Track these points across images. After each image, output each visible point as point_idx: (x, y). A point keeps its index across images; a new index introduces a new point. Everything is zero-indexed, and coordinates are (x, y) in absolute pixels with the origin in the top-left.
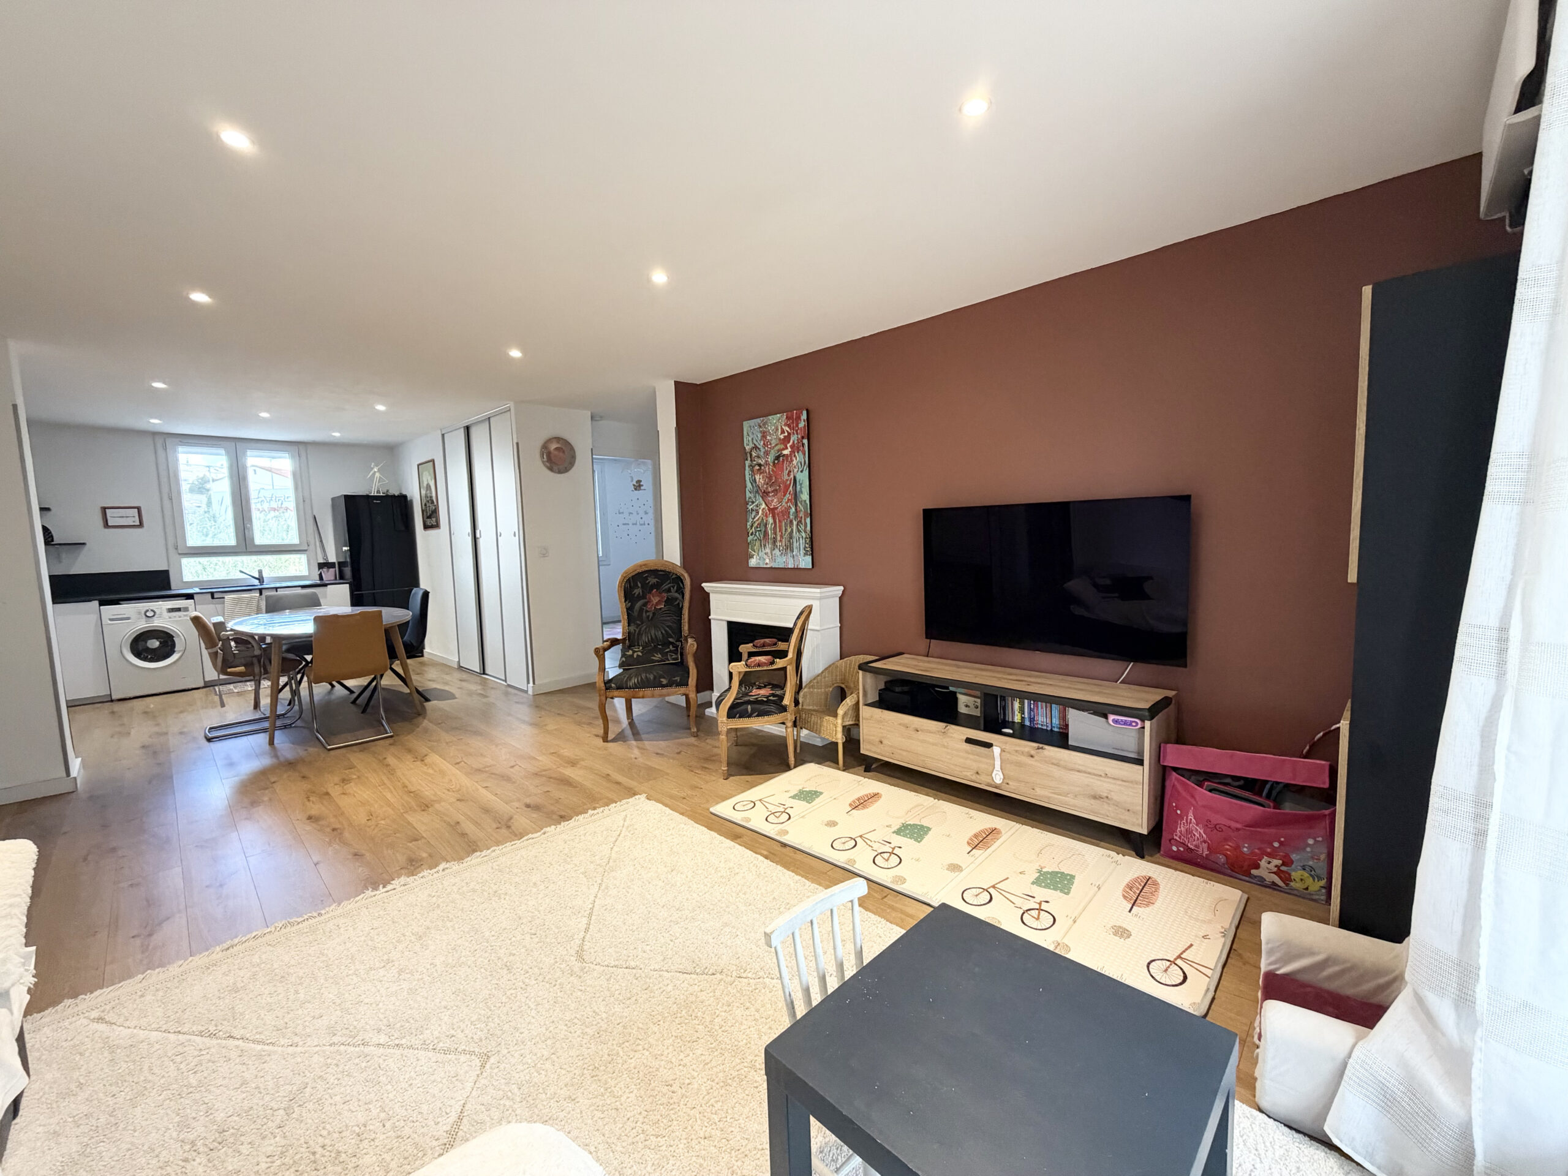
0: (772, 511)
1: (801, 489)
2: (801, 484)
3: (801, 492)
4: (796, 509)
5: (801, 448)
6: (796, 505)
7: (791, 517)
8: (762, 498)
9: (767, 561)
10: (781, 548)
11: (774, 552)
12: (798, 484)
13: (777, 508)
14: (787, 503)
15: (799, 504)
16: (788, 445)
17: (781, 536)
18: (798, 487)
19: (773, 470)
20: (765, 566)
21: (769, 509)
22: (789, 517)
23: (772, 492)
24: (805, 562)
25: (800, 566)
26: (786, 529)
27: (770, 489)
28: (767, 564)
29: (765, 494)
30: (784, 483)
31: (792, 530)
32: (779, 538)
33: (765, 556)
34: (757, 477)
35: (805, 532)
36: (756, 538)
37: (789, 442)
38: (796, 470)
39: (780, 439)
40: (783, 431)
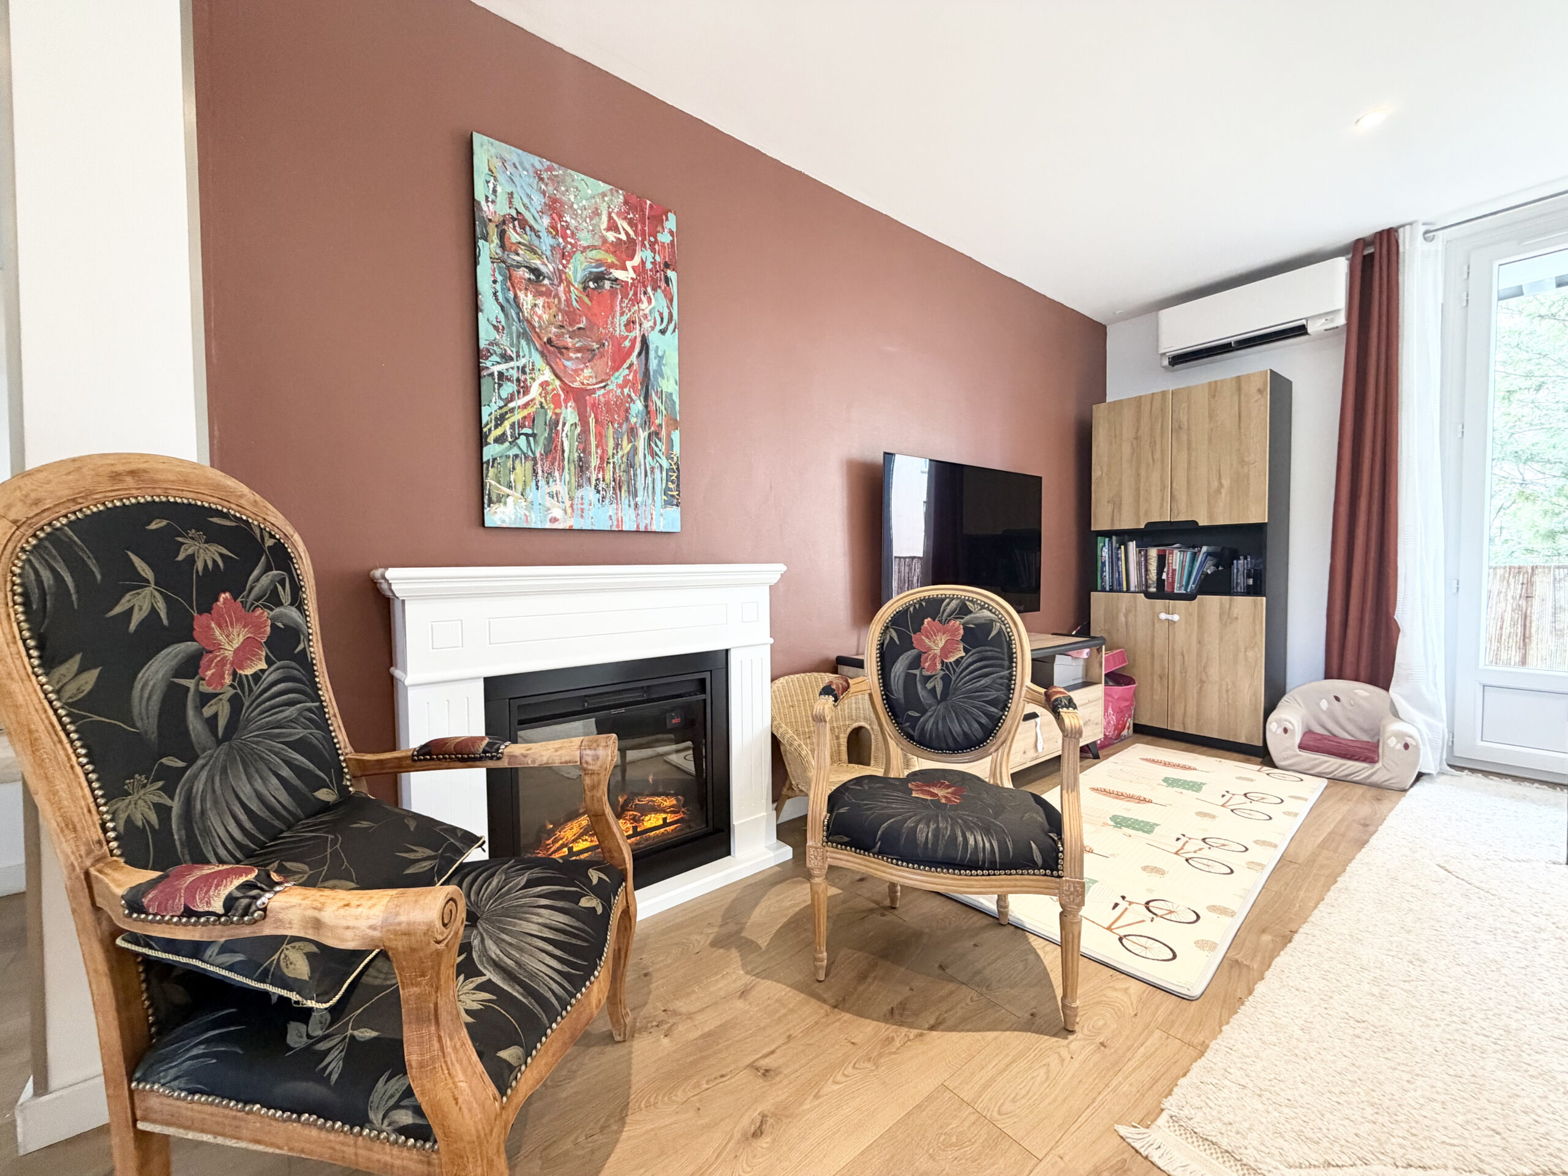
0: (579, 396)
1: (660, 365)
2: (661, 358)
3: (660, 372)
4: (646, 407)
5: (663, 285)
6: (647, 397)
7: (633, 420)
8: (543, 355)
9: (557, 512)
10: (602, 485)
11: (579, 493)
12: (652, 354)
14: (622, 387)
15: (654, 398)
16: (629, 264)
17: (604, 460)
18: (653, 364)
19: (579, 300)
20: (548, 526)
21: (567, 389)
22: (627, 419)
23: (578, 350)
24: (667, 519)
25: (654, 528)
26: (617, 446)
27: (569, 341)
28: (554, 520)
29: (552, 350)
30: (618, 342)
31: (635, 449)
32: (594, 462)
33: (549, 502)
34: (527, 300)
35: (669, 457)
36: (515, 451)
37: (632, 258)
38: (647, 325)
39: (605, 240)
40: (613, 227)
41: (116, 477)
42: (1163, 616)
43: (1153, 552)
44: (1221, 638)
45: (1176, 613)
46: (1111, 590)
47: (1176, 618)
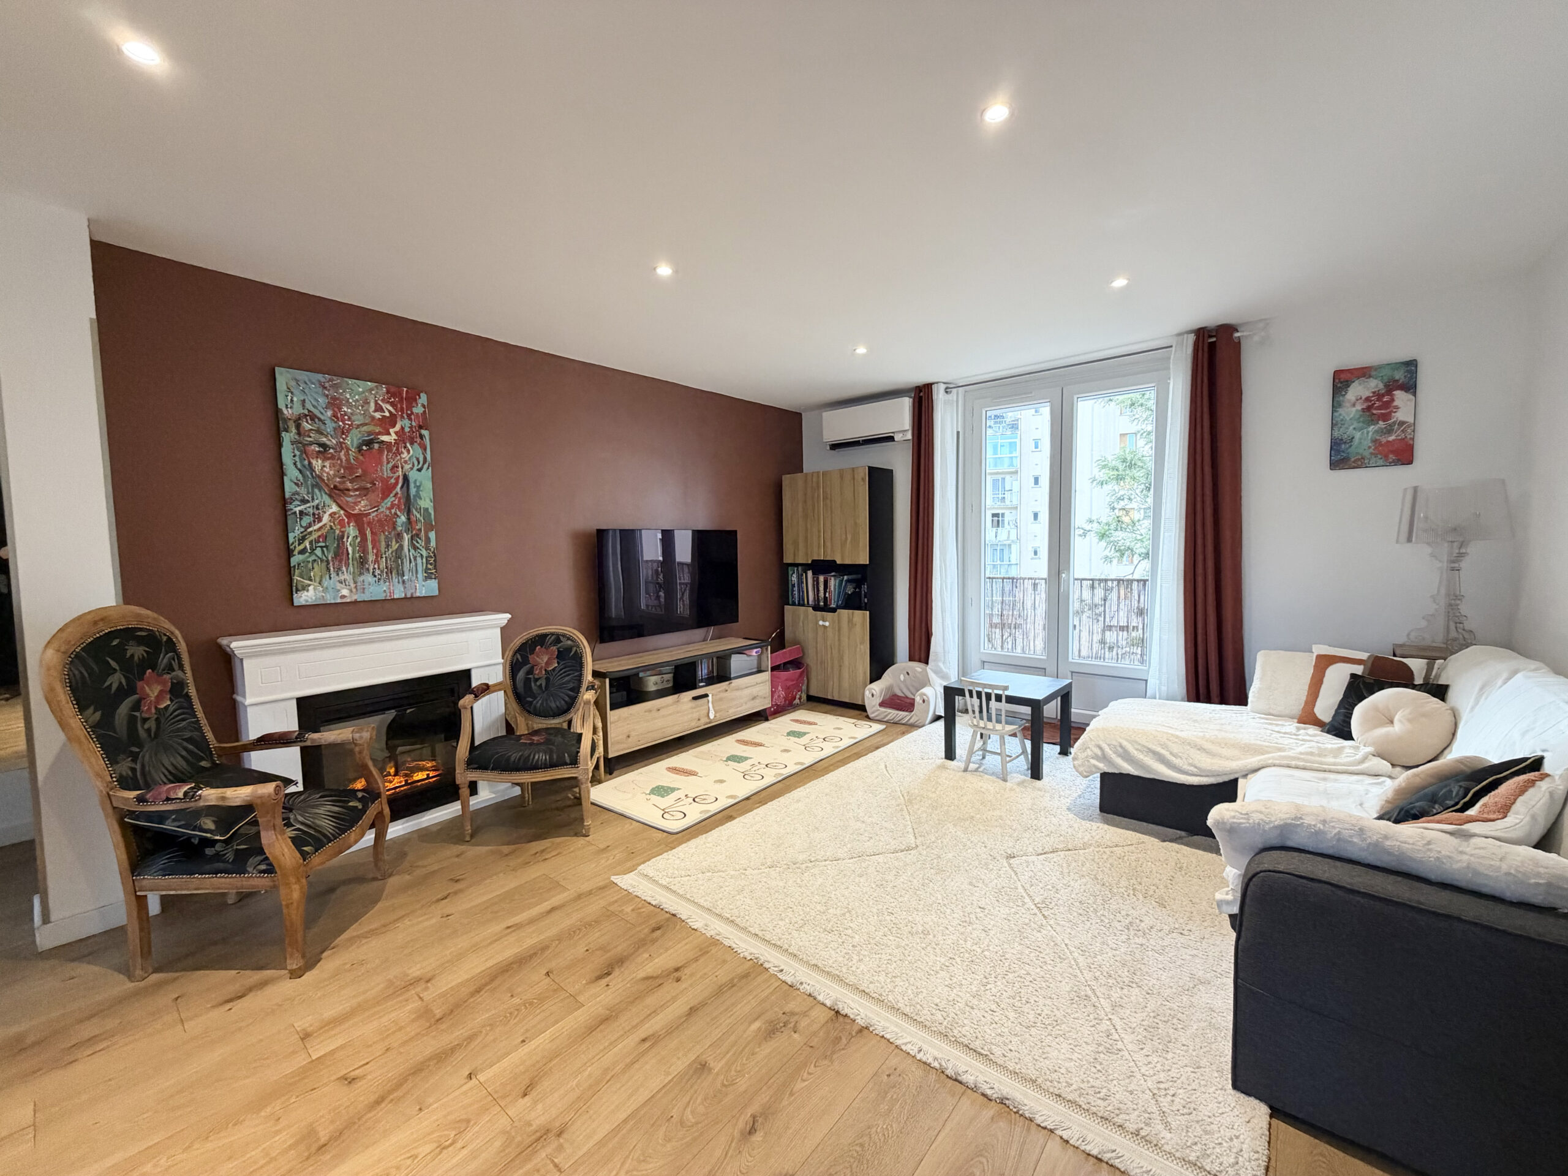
0: (358, 519)
1: (418, 492)
2: (418, 487)
3: (418, 496)
4: (409, 519)
5: (418, 440)
6: (409, 512)
7: (399, 529)
8: (330, 496)
9: (345, 592)
10: (377, 572)
11: (361, 578)
12: (412, 485)
13: (369, 514)
14: (390, 509)
15: (415, 512)
16: (392, 431)
17: (378, 555)
18: (413, 491)
19: (356, 459)
20: (339, 601)
21: (349, 516)
22: (394, 528)
23: (356, 490)
24: (427, 588)
25: (418, 594)
26: (388, 546)
27: (349, 485)
28: (343, 597)
29: (336, 492)
30: (385, 481)
31: (401, 547)
32: (371, 557)
33: (339, 586)
34: (317, 464)
35: (427, 549)
36: (313, 557)
37: (394, 426)
38: (407, 467)
39: (373, 418)
40: (379, 409)
41: (95, 623)
42: (821, 623)
43: (821, 578)
44: (849, 638)
45: (825, 621)
46: (799, 605)
47: (827, 624)
